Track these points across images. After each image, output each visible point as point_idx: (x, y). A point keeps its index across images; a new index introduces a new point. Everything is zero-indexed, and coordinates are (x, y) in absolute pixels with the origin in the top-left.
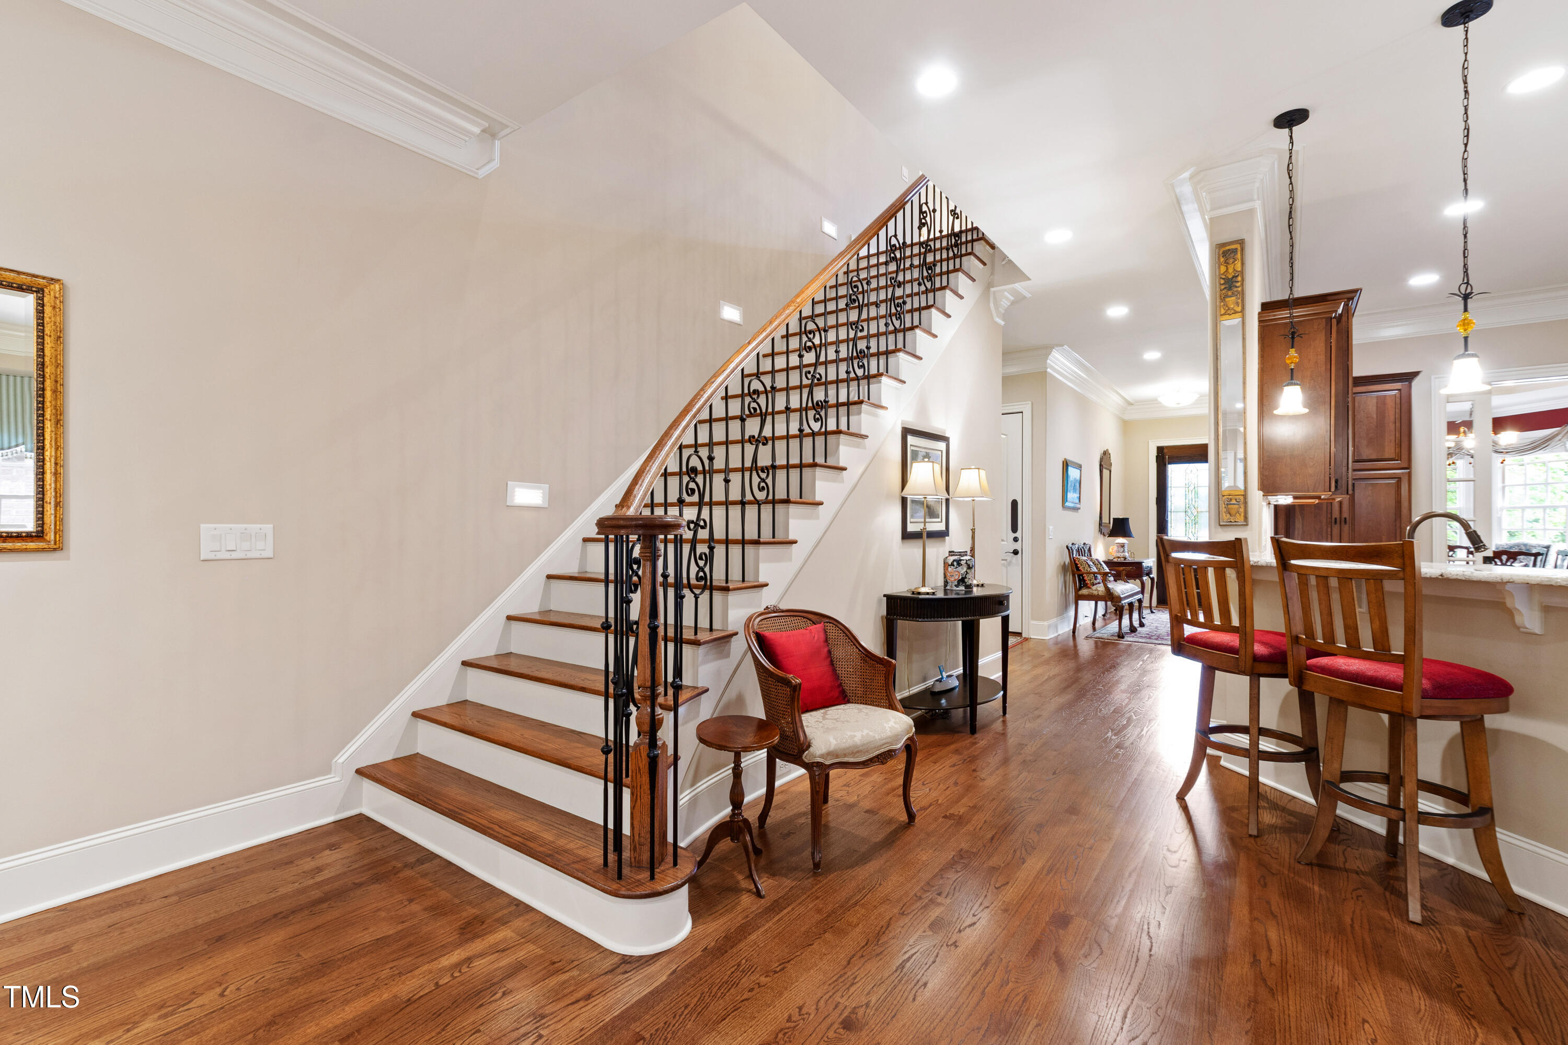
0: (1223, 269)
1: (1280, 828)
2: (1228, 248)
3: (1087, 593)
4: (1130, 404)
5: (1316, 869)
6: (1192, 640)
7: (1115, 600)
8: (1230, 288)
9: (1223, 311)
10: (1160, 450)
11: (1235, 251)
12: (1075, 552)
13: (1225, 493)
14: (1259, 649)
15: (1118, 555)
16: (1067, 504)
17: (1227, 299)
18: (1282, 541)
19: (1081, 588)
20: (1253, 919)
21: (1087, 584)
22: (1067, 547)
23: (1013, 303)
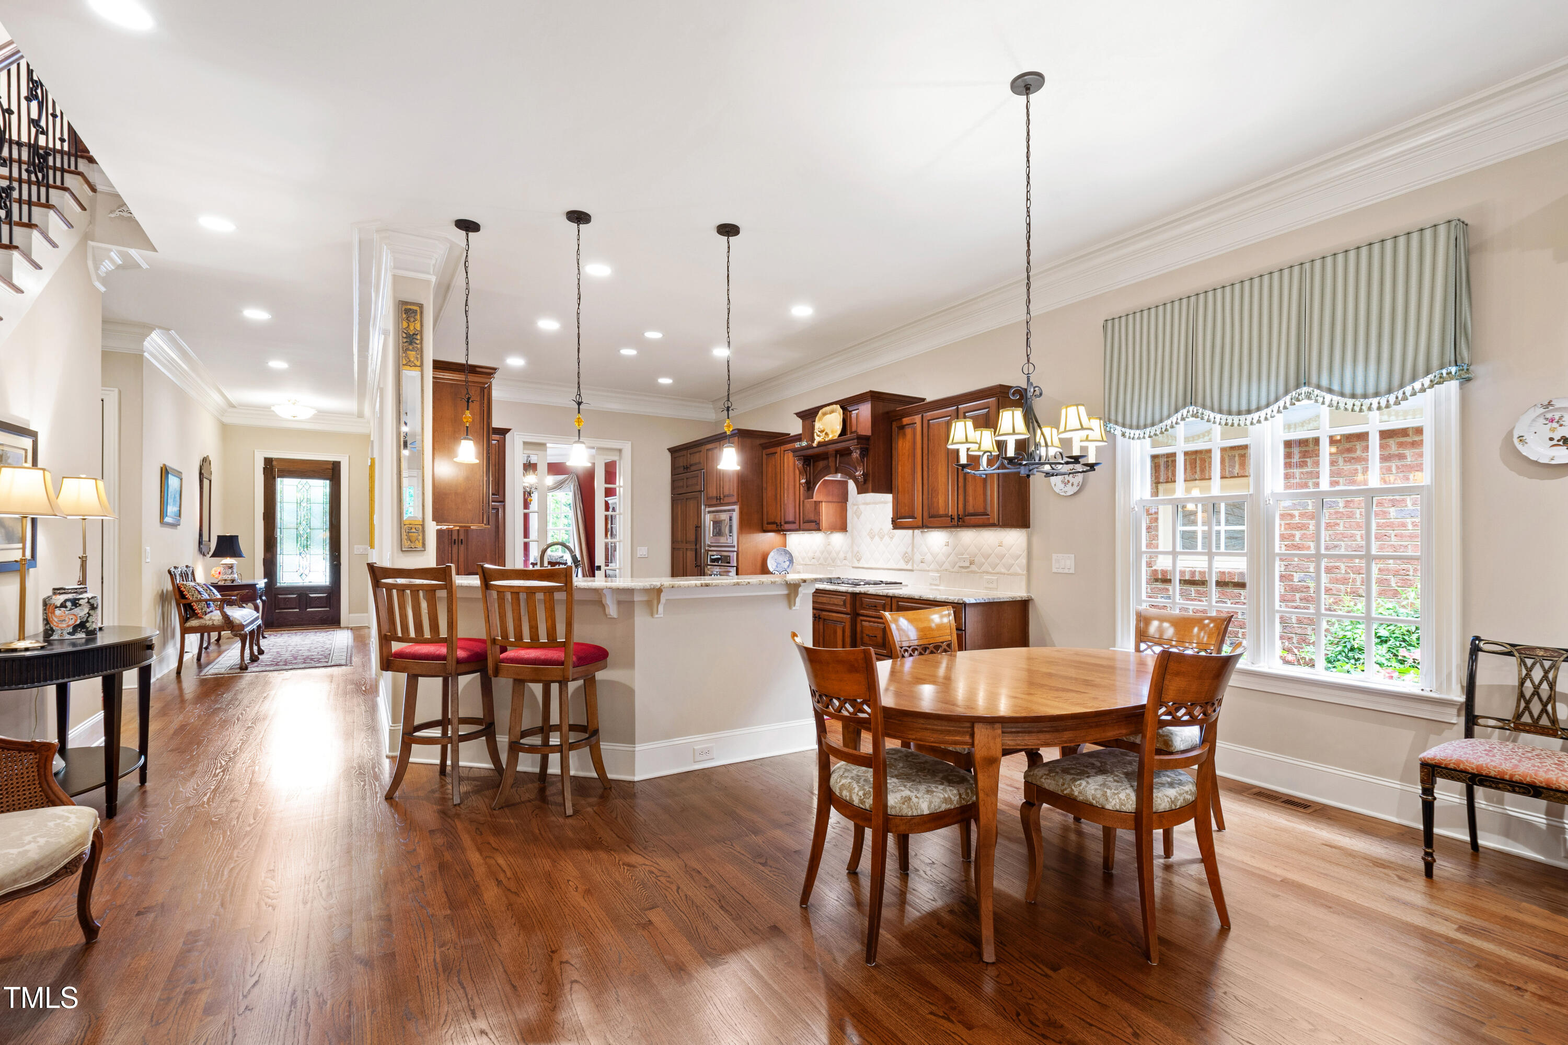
0: (405, 324)
1: (472, 792)
2: (409, 307)
3: (197, 625)
4: (232, 406)
5: (506, 809)
6: (401, 655)
7: (236, 629)
8: (411, 343)
9: (405, 362)
10: (268, 462)
11: (415, 312)
12: (178, 577)
13: (407, 523)
14: (461, 654)
15: (225, 577)
16: (167, 520)
17: (409, 352)
18: (486, 568)
19: (187, 620)
20: (485, 858)
21: (197, 614)
22: (169, 572)
23: (118, 267)
